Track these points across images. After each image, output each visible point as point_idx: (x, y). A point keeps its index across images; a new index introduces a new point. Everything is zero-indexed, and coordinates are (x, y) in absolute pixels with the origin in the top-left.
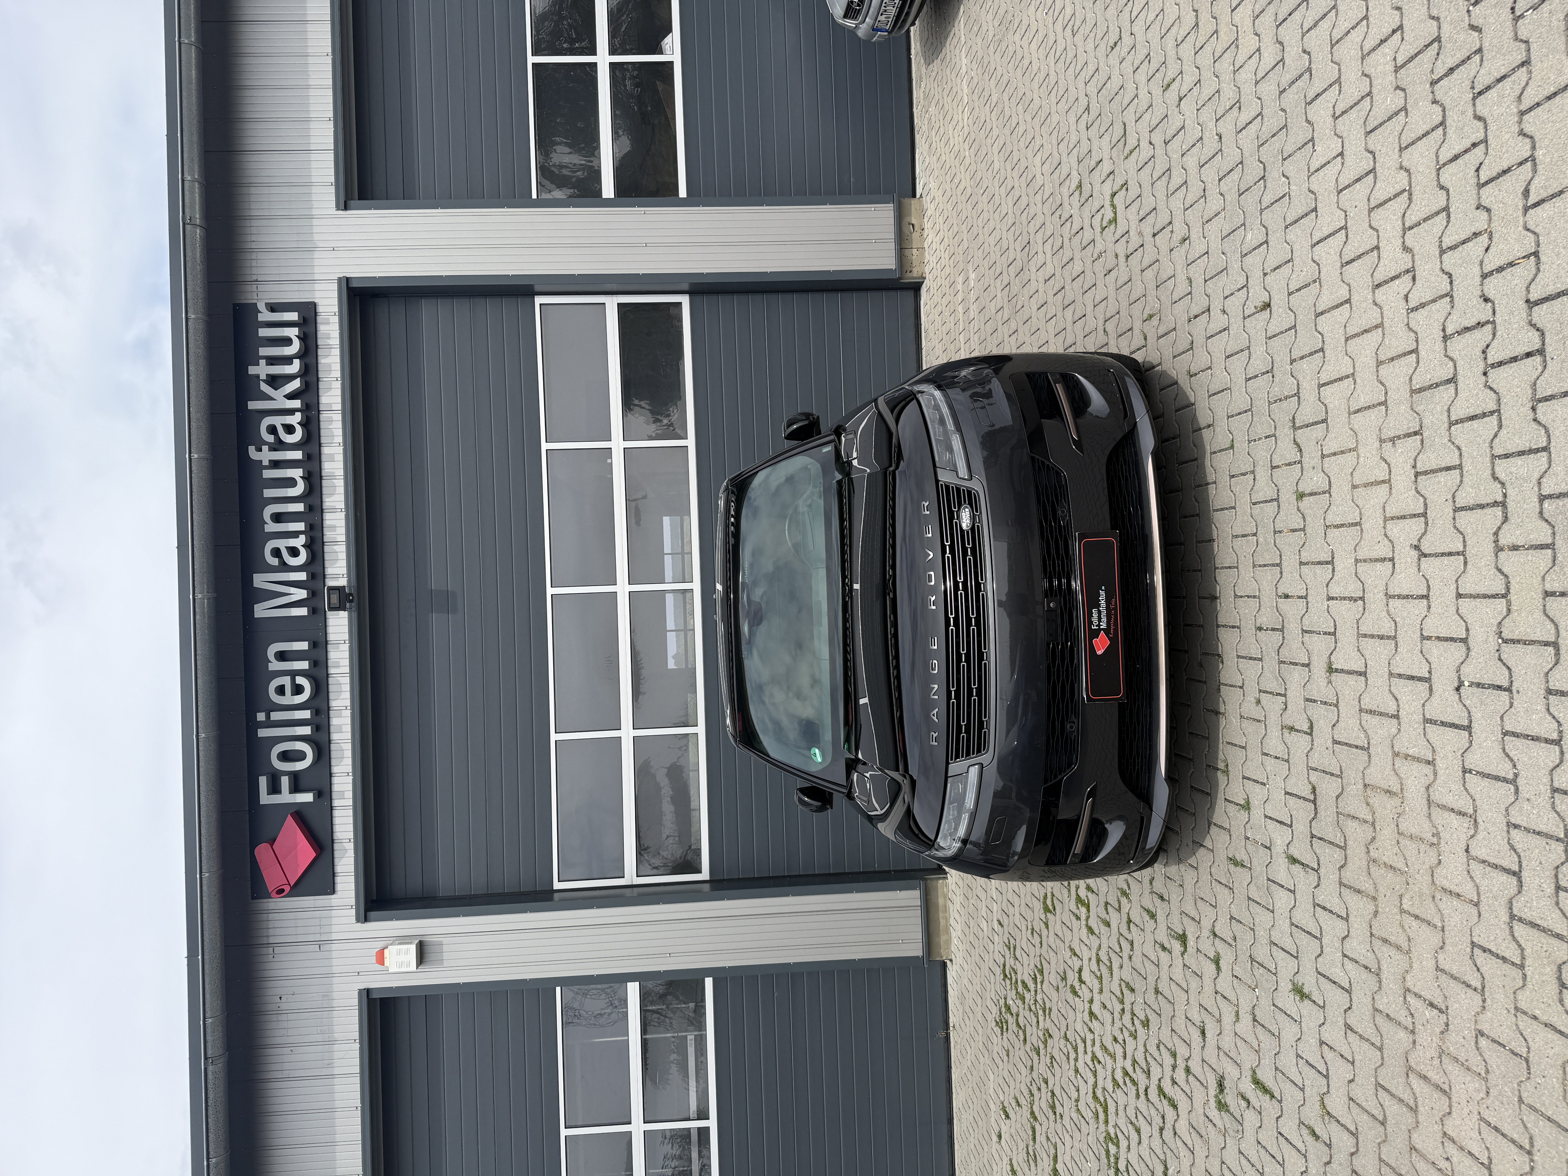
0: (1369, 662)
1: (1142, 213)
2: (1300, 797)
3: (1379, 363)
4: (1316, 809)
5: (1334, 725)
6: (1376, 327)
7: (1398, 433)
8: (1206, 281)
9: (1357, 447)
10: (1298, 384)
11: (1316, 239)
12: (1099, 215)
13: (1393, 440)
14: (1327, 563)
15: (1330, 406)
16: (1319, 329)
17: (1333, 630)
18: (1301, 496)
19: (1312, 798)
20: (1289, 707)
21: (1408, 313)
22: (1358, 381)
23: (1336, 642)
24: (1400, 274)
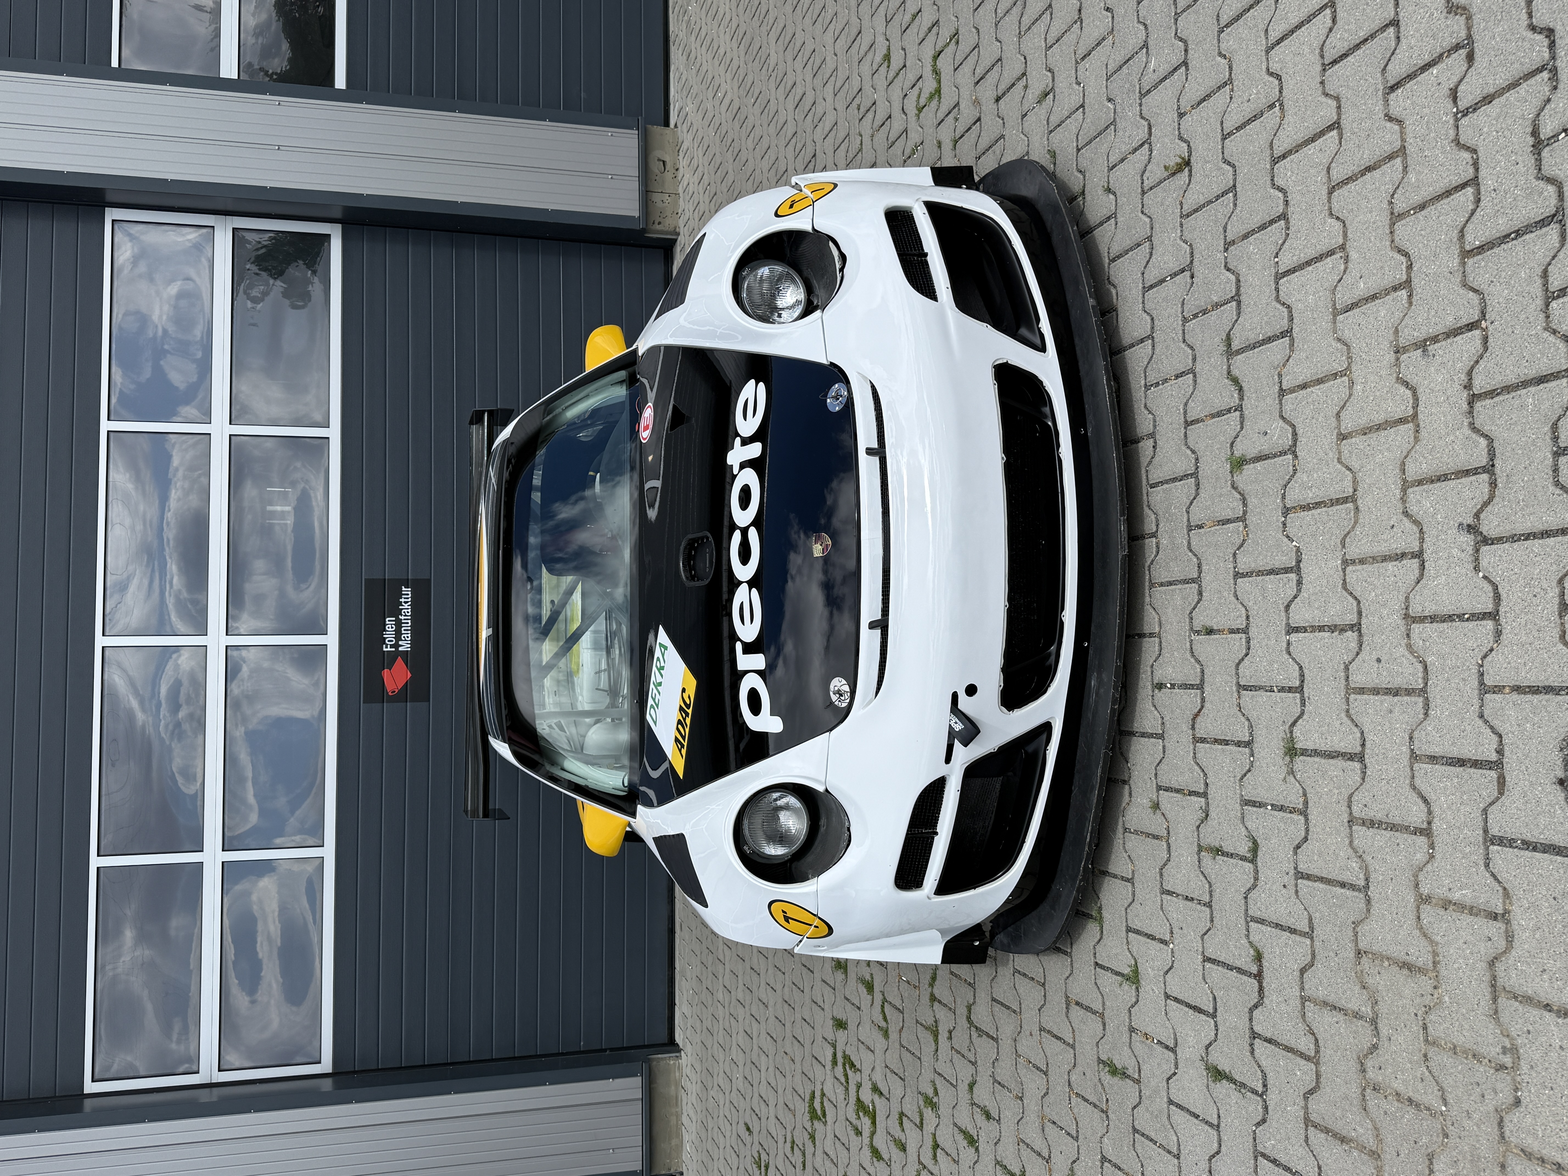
0: (1369, 737)
1: (979, 71)
2: (1230, 968)
3: (1396, 217)
4: (1261, 989)
5: (1298, 847)
6: (1391, 157)
7: (1432, 331)
8: (1078, 150)
9: (1349, 368)
10: (1238, 281)
11: (1274, 35)
12: (916, 88)
13: (1422, 345)
14: (1287, 570)
15: (1297, 307)
16: (1279, 182)
17: (1297, 683)
18: (1238, 464)
19: (1254, 969)
20: (1213, 814)
21: (1457, 120)
22: (1353, 255)
23: (1303, 704)
24: (1441, 56)
